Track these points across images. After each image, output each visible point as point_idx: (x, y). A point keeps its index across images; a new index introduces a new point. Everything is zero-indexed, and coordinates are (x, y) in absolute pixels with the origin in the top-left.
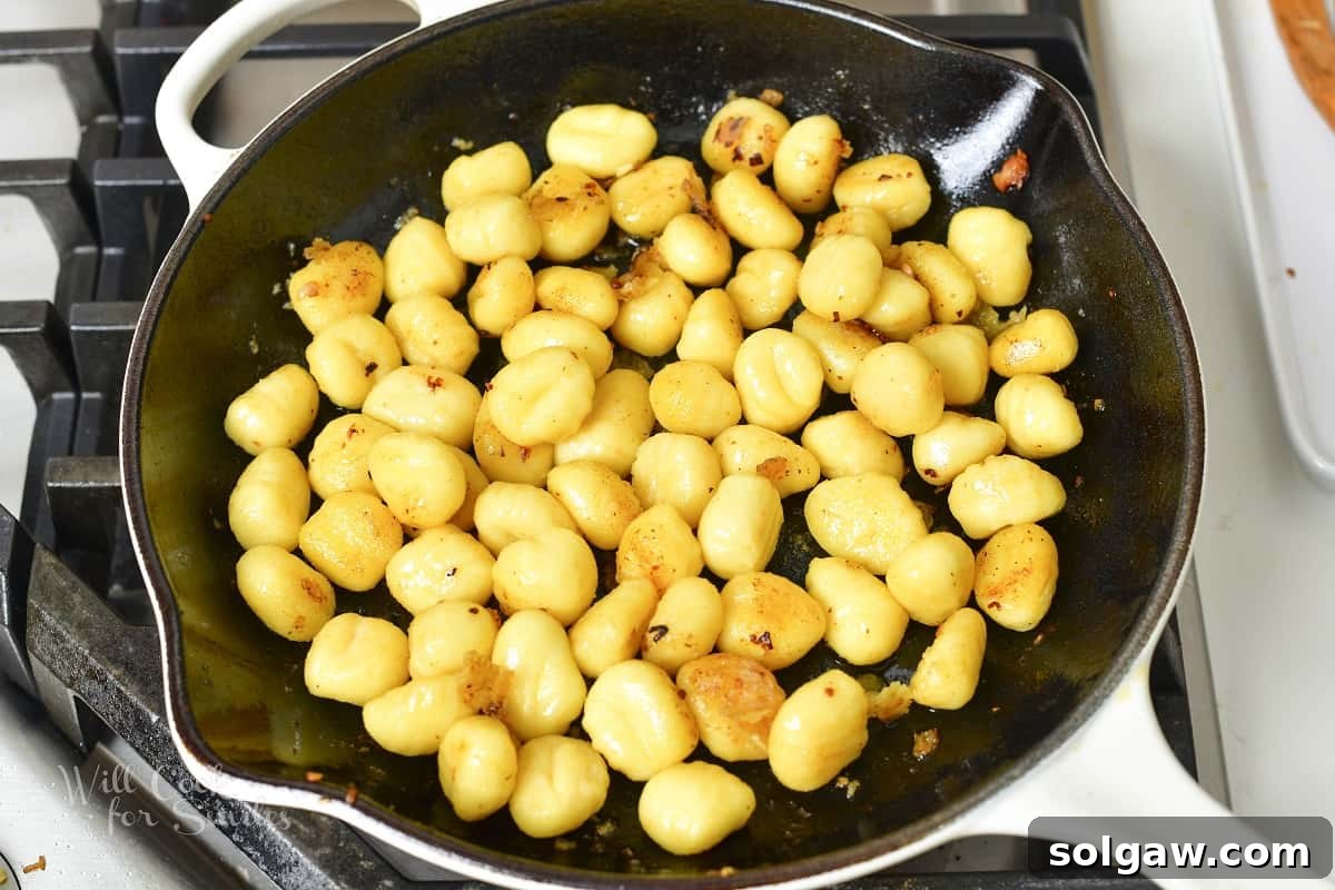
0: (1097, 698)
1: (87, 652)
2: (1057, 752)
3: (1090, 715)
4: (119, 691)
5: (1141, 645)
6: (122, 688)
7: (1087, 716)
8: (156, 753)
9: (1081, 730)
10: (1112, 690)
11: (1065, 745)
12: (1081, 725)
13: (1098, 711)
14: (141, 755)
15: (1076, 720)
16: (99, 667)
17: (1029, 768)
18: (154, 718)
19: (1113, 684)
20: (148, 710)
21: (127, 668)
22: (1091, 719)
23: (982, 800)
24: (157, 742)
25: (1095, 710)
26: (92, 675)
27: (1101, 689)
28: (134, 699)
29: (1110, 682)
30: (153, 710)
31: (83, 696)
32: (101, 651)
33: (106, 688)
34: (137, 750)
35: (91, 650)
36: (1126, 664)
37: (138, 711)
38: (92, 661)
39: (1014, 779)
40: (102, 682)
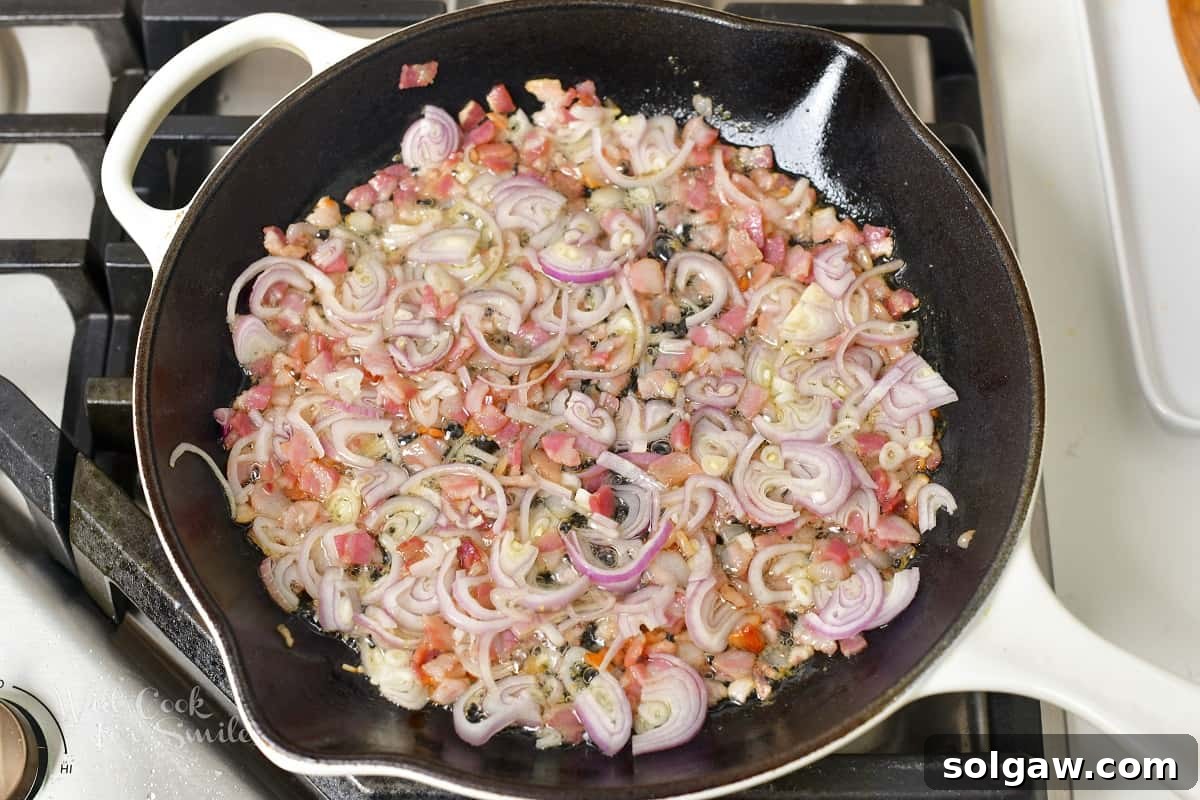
0: (996, 570)
1: (120, 548)
2: (973, 620)
3: (993, 585)
4: (148, 581)
5: (1022, 519)
6: (151, 579)
7: (991, 586)
8: (178, 633)
9: (988, 599)
10: (1006, 561)
11: (979, 613)
12: (988, 593)
13: (999, 581)
14: (165, 633)
15: (983, 590)
16: (131, 560)
17: (955, 637)
18: (177, 605)
19: (1007, 555)
20: (171, 598)
21: (154, 562)
22: (995, 588)
23: (923, 670)
24: (179, 624)
25: (996, 580)
26: (125, 566)
27: (997, 561)
28: (161, 589)
29: (1003, 554)
30: (175, 598)
31: (118, 583)
32: (133, 546)
33: (136, 578)
34: (163, 630)
35: (124, 545)
36: (1014, 537)
37: (163, 598)
38: (126, 555)
39: (944, 648)
40: (133, 573)
